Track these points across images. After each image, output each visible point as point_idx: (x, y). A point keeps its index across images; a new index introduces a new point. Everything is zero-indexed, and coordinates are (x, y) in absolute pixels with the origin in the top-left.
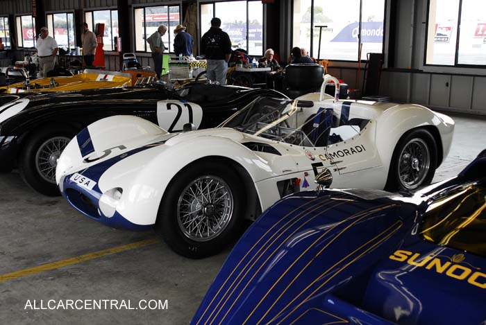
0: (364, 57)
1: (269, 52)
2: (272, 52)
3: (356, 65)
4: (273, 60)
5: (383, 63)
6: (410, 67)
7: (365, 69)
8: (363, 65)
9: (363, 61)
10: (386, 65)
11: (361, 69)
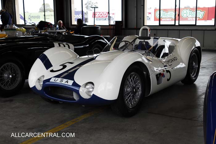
0: (112, 23)
1: (60, 22)
2: (62, 22)
3: (109, 27)
4: (62, 27)
5: (122, 25)
6: (135, 27)
7: (113, 29)
8: (112, 27)
9: (112, 25)
10: (124, 27)
11: (111, 29)
